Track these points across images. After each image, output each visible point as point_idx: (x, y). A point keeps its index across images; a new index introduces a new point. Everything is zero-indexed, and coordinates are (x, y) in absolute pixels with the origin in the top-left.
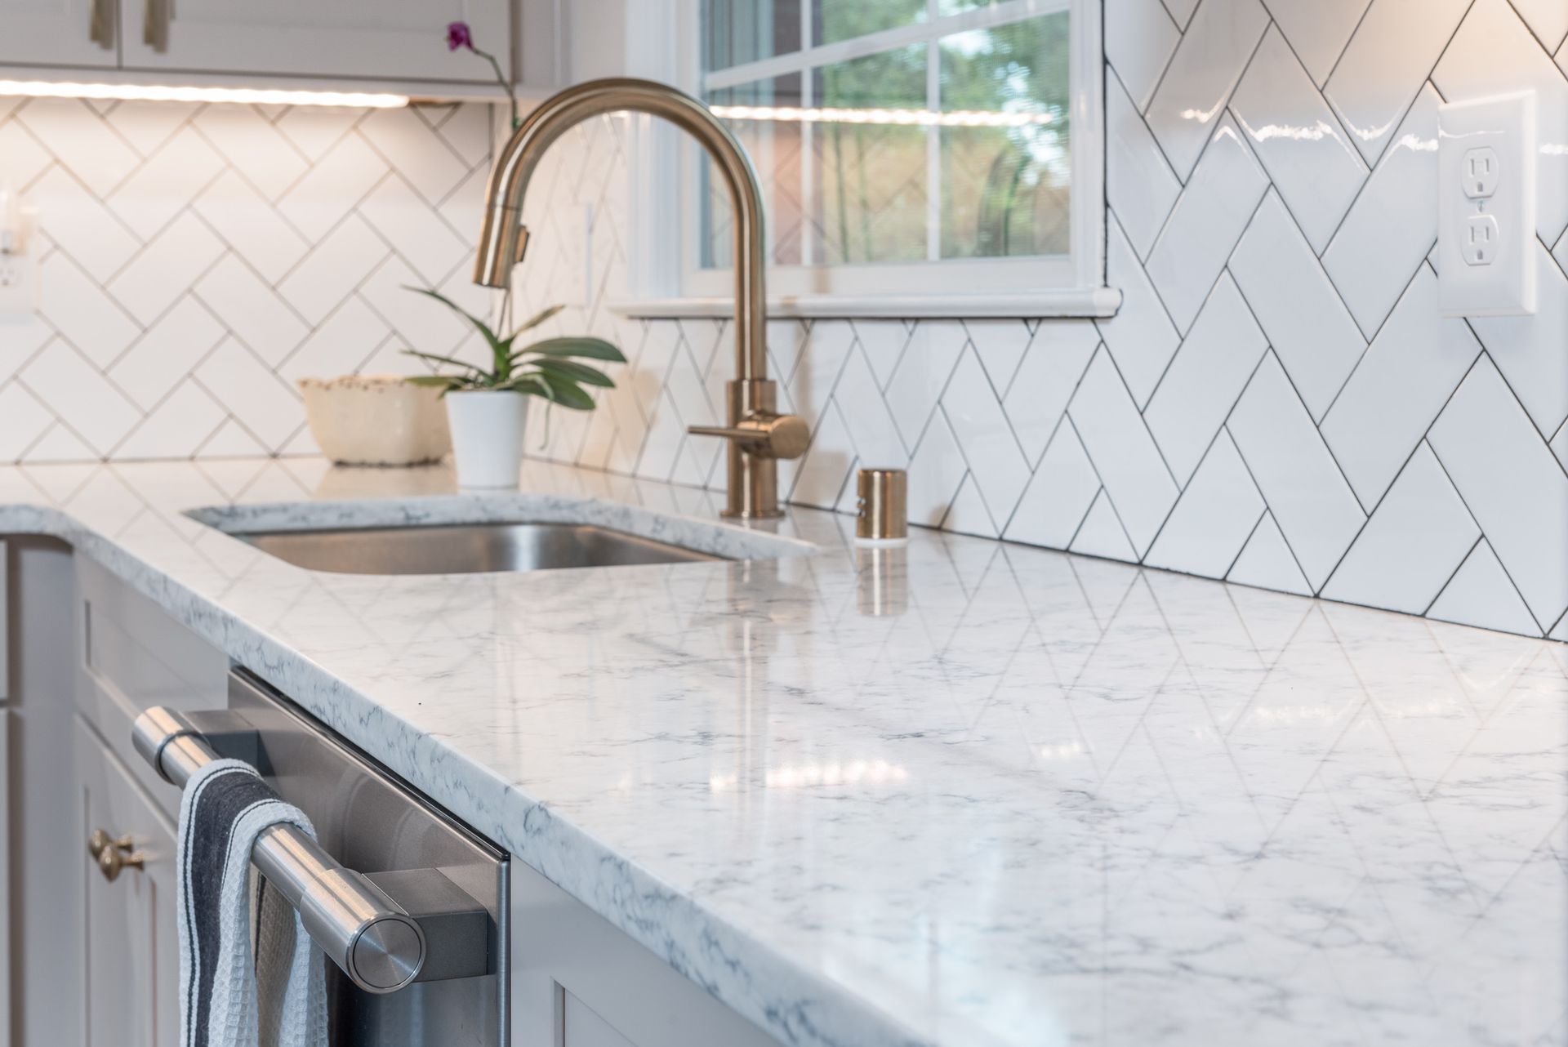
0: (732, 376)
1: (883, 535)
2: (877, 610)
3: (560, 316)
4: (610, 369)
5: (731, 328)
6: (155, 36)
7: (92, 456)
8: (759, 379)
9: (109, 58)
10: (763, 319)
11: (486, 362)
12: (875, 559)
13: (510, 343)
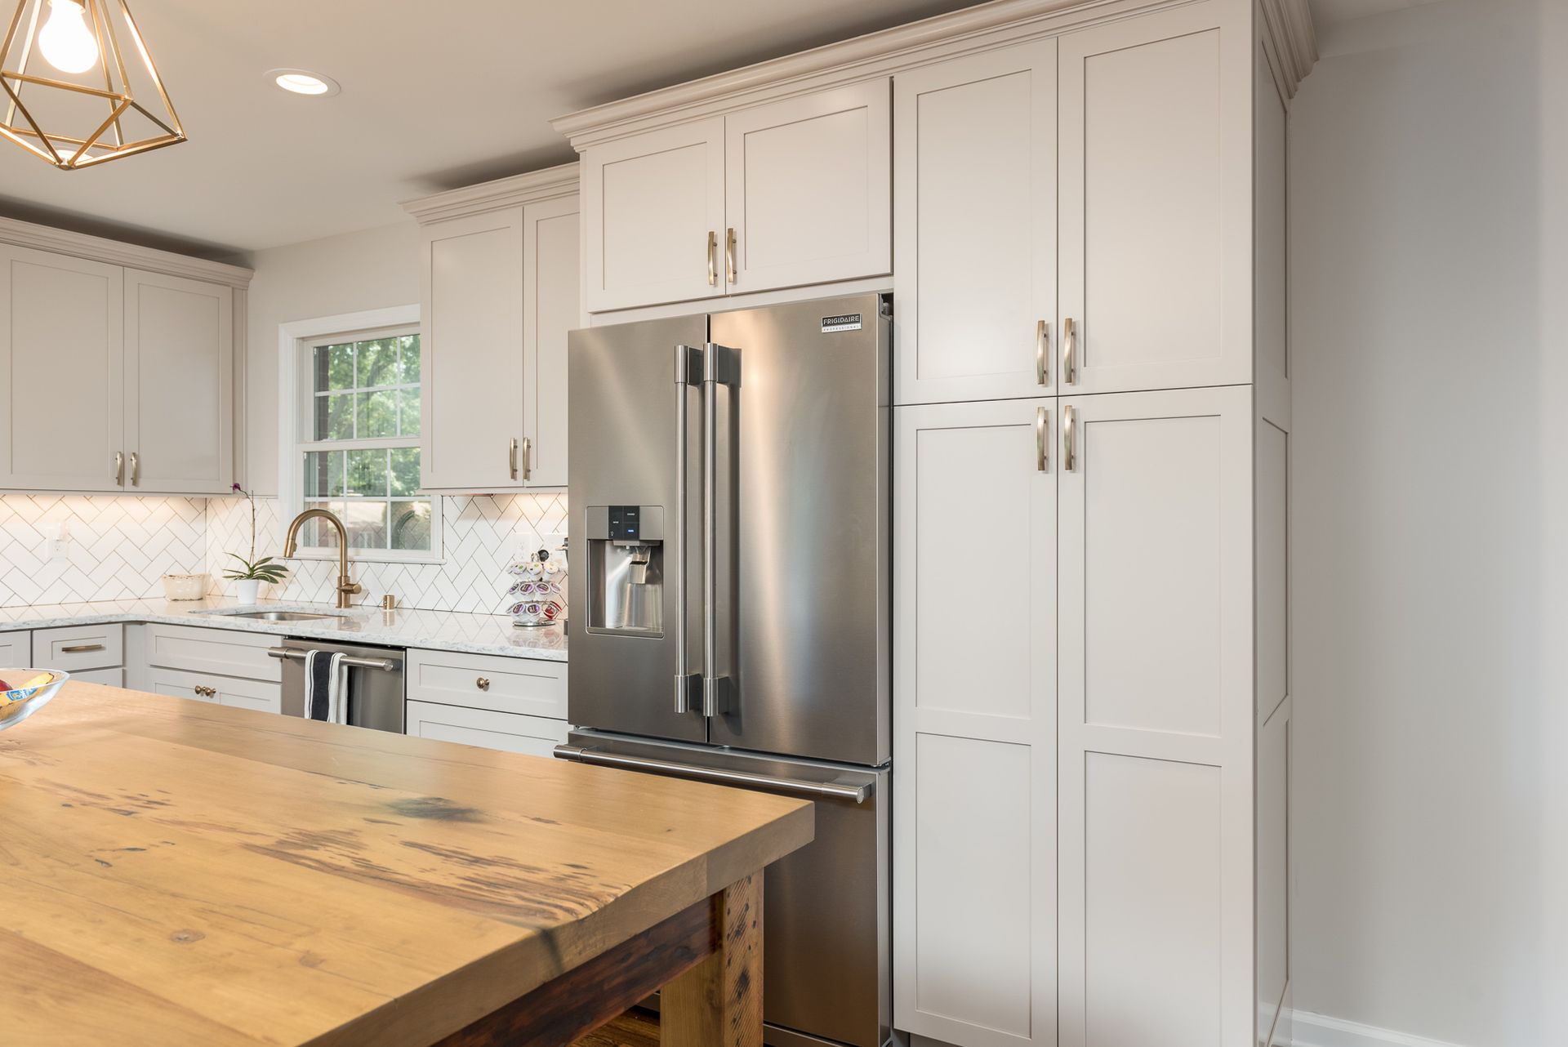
0: (339, 575)
1: (390, 608)
2: (388, 624)
3: (272, 560)
4: (283, 573)
5: (338, 564)
6: (135, 482)
7: (83, 601)
8: (346, 576)
9: (120, 488)
10: (346, 561)
11: (247, 572)
12: (388, 614)
13: (254, 567)
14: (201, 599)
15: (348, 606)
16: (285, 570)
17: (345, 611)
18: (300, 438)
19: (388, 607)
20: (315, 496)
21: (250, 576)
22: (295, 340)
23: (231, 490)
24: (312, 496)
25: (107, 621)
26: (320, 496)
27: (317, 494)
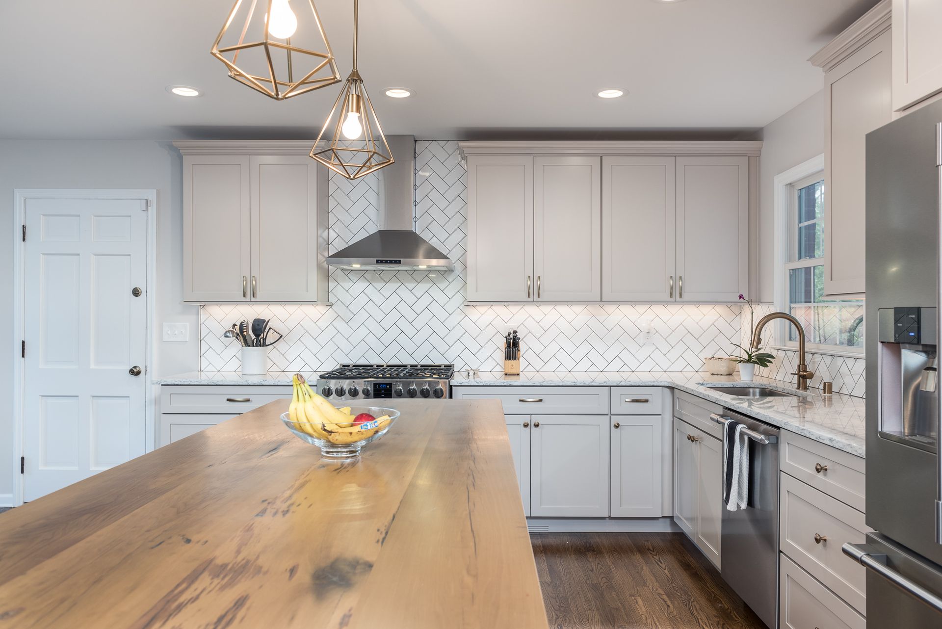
0: (799, 364)
1: (828, 394)
3: (763, 350)
4: (772, 360)
5: (798, 354)
6: (681, 296)
8: (804, 364)
10: (804, 353)
11: (746, 357)
12: (826, 397)
13: (751, 354)
14: (730, 375)
15: (805, 388)
16: (773, 357)
17: (801, 392)
18: (790, 259)
19: (826, 392)
20: (801, 302)
21: (749, 361)
22: (784, 187)
23: (738, 299)
24: (798, 302)
25: (651, 385)
26: (805, 302)
27: (803, 300)
